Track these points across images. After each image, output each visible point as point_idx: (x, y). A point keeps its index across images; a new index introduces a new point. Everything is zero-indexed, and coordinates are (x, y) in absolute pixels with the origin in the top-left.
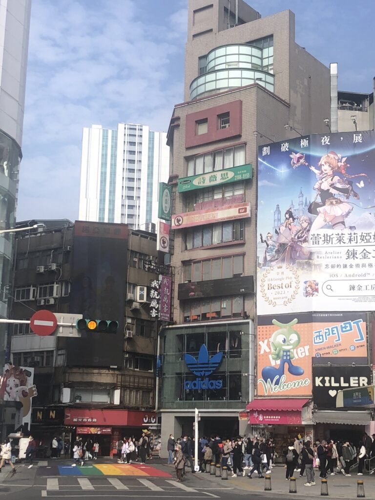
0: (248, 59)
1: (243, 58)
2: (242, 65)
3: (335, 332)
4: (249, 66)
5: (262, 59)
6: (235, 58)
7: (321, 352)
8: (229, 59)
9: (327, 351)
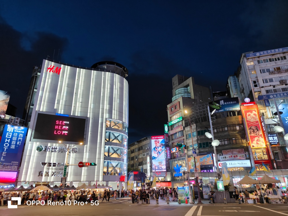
0: (184, 91)
1: (182, 91)
2: (182, 92)
3: (205, 158)
4: (184, 92)
5: (187, 90)
6: (181, 91)
7: (202, 164)
8: (179, 92)
9: (204, 163)
